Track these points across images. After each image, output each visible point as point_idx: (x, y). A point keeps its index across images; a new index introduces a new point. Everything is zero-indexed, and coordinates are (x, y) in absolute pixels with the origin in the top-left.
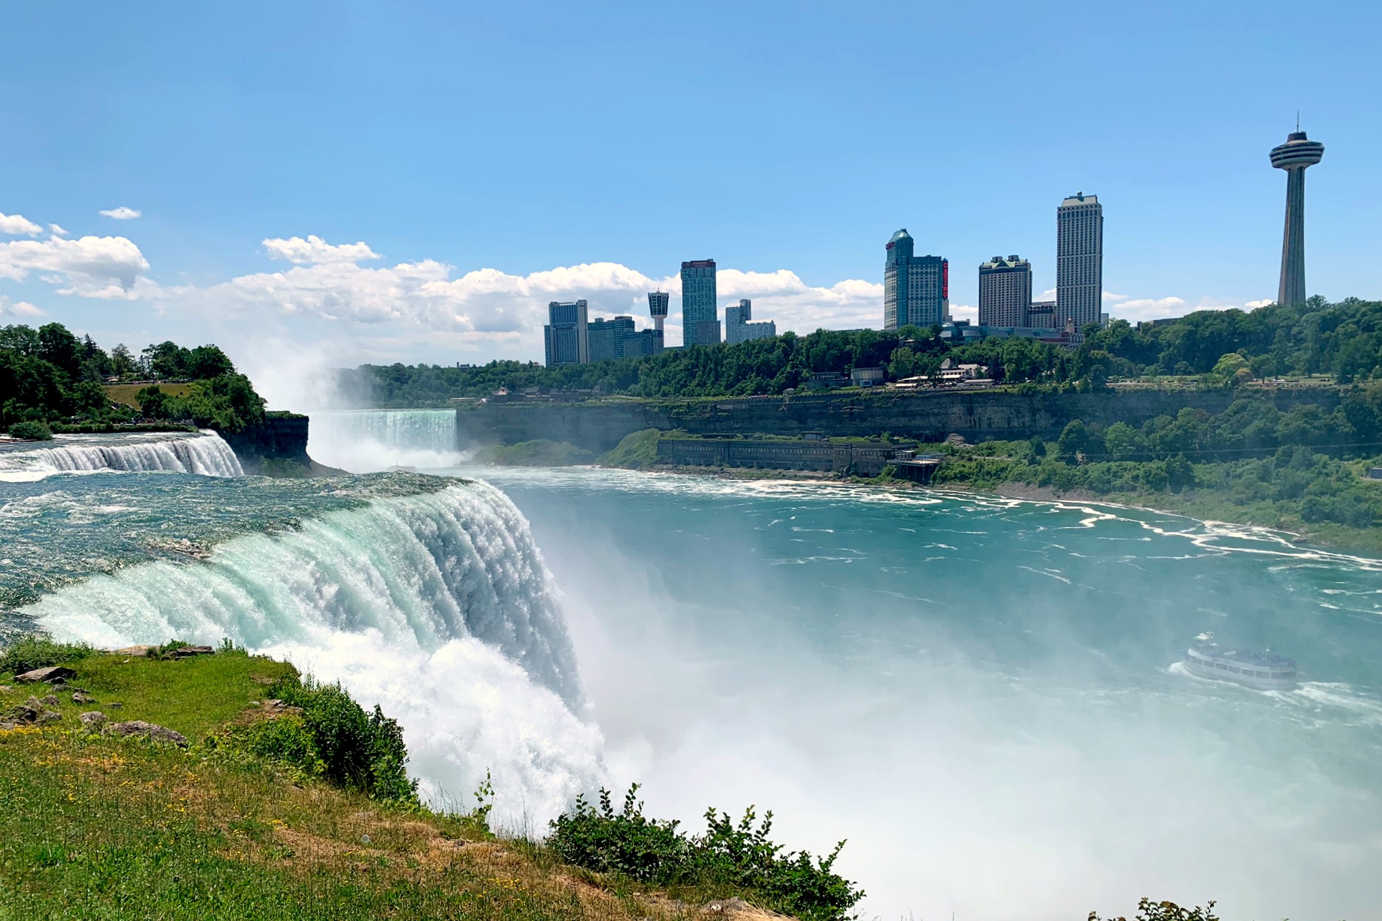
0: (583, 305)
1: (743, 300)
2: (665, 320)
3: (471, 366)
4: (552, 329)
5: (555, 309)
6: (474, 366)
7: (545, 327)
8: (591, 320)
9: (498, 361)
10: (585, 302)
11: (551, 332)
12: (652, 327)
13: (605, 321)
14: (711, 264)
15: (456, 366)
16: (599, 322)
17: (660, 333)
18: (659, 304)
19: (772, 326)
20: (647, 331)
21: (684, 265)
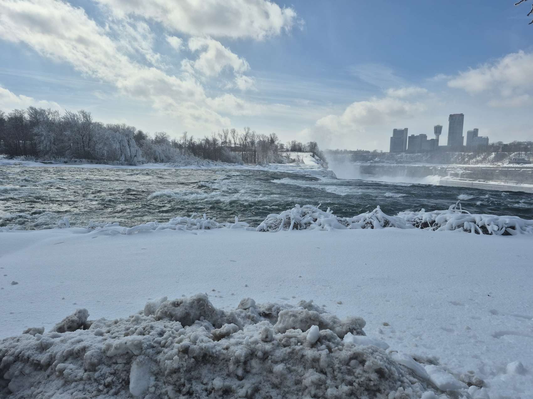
0: (406, 130)
1: (474, 129)
2: (440, 136)
3: (362, 150)
5: (395, 131)
7: (391, 137)
8: (409, 135)
10: (407, 129)
11: (393, 139)
12: (435, 138)
13: (415, 136)
14: (462, 116)
16: (413, 136)
17: (437, 140)
18: (438, 130)
19: (487, 139)
20: (432, 140)
21: (451, 116)
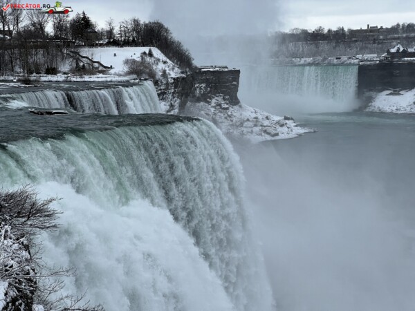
3: (379, 27)
9: (401, 24)
15: (366, 28)
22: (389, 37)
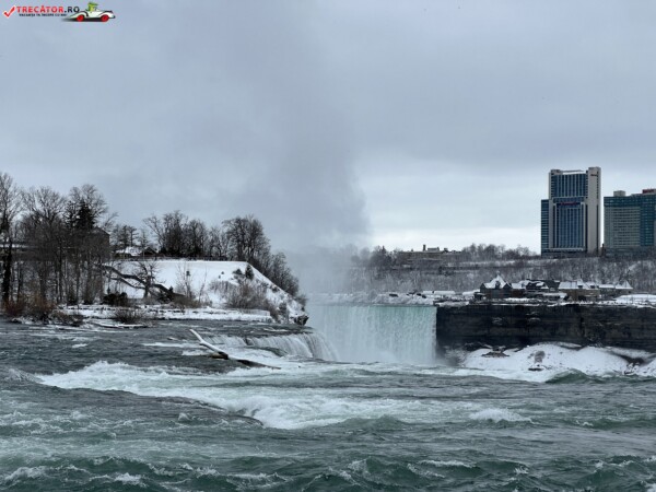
0: (596, 173)
3: (442, 249)
4: (552, 205)
5: (557, 180)
6: (446, 250)
7: (543, 201)
9: (477, 245)
10: (598, 170)
11: (551, 207)
13: (628, 195)
15: (420, 249)
22: (461, 264)
